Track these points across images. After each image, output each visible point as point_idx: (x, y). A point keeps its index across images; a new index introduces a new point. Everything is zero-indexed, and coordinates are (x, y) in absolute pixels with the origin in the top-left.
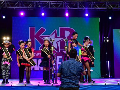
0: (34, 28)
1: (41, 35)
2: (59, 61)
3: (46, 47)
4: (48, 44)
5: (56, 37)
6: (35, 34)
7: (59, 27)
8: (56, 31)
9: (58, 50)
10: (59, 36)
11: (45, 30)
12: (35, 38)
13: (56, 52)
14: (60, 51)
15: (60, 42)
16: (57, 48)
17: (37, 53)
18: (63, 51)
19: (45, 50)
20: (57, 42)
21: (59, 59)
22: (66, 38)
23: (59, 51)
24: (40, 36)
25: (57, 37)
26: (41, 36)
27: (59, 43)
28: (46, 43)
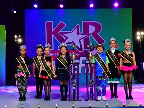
0: (52, 23)
1: (60, 31)
2: (83, 63)
3: (62, 55)
4: (65, 51)
5: (78, 33)
6: (53, 30)
7: (83, 21)
8: (78, 26)
9: (81, 49)
10: (83, 33)
11: (65, 25)
12: (53, 35)
13: (79, 52)
14: (84, 50)
15: (83, 39)
16: (80, 47)
17: (56, 54)
18: (87, 51)
19: (62, 59)
20: (80, 40)
21: (83, 60)
22: (90, 34)
23: (82, 51)
24: (58, 33)
25: (80, 33)
26: (60, 33)
27: (82, 41)
28: (64, 50)
